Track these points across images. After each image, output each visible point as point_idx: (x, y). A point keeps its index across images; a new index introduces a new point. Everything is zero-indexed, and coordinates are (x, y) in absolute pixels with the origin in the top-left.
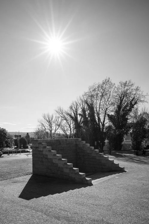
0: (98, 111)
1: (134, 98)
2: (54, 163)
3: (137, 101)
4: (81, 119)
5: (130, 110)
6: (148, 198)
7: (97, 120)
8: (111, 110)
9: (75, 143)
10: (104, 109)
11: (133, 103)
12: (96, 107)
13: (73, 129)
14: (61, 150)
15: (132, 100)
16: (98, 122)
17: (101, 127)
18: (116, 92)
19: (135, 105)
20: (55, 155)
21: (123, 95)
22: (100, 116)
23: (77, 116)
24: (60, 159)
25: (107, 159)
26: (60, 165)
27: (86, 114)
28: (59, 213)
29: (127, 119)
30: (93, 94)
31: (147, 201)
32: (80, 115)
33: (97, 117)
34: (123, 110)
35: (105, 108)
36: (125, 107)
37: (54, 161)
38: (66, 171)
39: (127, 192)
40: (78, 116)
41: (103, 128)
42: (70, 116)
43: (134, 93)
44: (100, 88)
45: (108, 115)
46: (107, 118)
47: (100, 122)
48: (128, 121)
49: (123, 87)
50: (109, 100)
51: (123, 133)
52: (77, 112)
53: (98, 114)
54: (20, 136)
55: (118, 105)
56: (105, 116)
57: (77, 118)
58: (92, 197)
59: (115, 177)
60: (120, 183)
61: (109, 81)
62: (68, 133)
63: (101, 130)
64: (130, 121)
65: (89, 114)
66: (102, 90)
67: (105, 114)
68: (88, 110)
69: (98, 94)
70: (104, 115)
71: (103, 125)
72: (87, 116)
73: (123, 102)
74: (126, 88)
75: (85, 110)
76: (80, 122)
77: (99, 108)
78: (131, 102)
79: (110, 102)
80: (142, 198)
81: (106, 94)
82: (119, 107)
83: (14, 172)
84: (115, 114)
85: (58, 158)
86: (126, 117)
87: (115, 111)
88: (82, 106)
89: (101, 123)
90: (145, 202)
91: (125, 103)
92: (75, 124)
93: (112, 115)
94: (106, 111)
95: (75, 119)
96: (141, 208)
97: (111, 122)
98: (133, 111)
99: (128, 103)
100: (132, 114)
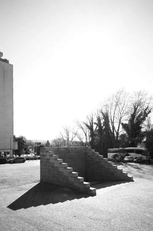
0: (112, 120)
1: (148, 107)
2: (60, 172)
3: (151, 110)
4: (97, 127)
5: (144, 119)
6: (152, 212)
7: (111, 129)
8: (125, 119)
9: (84, 151)
10: (118, 118)
11: (146, 112)
12: (110, 116)
13: (88, 137)
14: (70, 158)
15: (146, 109)
16: (112, 131)
17: (116, 135)
18: (130, 101)
19: (149, 114)
20: (61, 163)
21: (137, 104)
22: (114, 125)
23: (92, 124)
24: (66, 168)
25: (116, 168)
26: (66, 173)
27: (101, 122)
28: (52, 227)
29: (141, 128)
30: (108, 104)
31: (150, 216)
32: (95, 123)
33: (111, 126)
34: (137, 119)
35: (120, 117)
36: (139, 115)
37: (60, 170)
38: (71, 180)
39: (130, 205)
40: (94, 124)
41: (117, 137)
42: (86, 124)
43: (148, 102)
44: (115, 98)
45: (122, 124)
46: (121, 126)
47: (114, 131)
48: (142, 129)
49: (137, 96)
50: (124, 109)
51: (137, 142)
52: (92, 121)
53: (113, 123)
54: (40, 143)
55: (131, 114)
56: (119, 125)
57: (93, 127)
58: (92, 209)
59: (121, 187)
60: (126, 194)
61: (124, 91)
62: (84, 141)
63: (116, 138)
64: (143, 130)
65: (104, 122)
66: (116, 100)
67: (120, 122)
68: (103, 119)
69: (113, 103)
70: (118, 123)
71: (118, 133)
72: (102, 125)
73: (137, 111)
74: (140, 97)
75: (100, 120)
76: (95, 130)
77: (114, 117)
78: (145, 111)
79: (124, 111)
80: (145, 212)
81: (121, 104)
82: (133, 116)
83: (24, 179)
84: (129, 123)
85: (64, 167)
86: (140, 126)
87: (129, 119)
88: (97, 115)
89: (116, 131)
90: (148, 217)
91: (138, 112)
92: (91, 133)
93: (126, 124)
94: (120, 120)
95: (91, 128)
96: (141, 225)
97: (125, 131)
98: (146, 119)
99: (142, 112)
100: (145, 123)
